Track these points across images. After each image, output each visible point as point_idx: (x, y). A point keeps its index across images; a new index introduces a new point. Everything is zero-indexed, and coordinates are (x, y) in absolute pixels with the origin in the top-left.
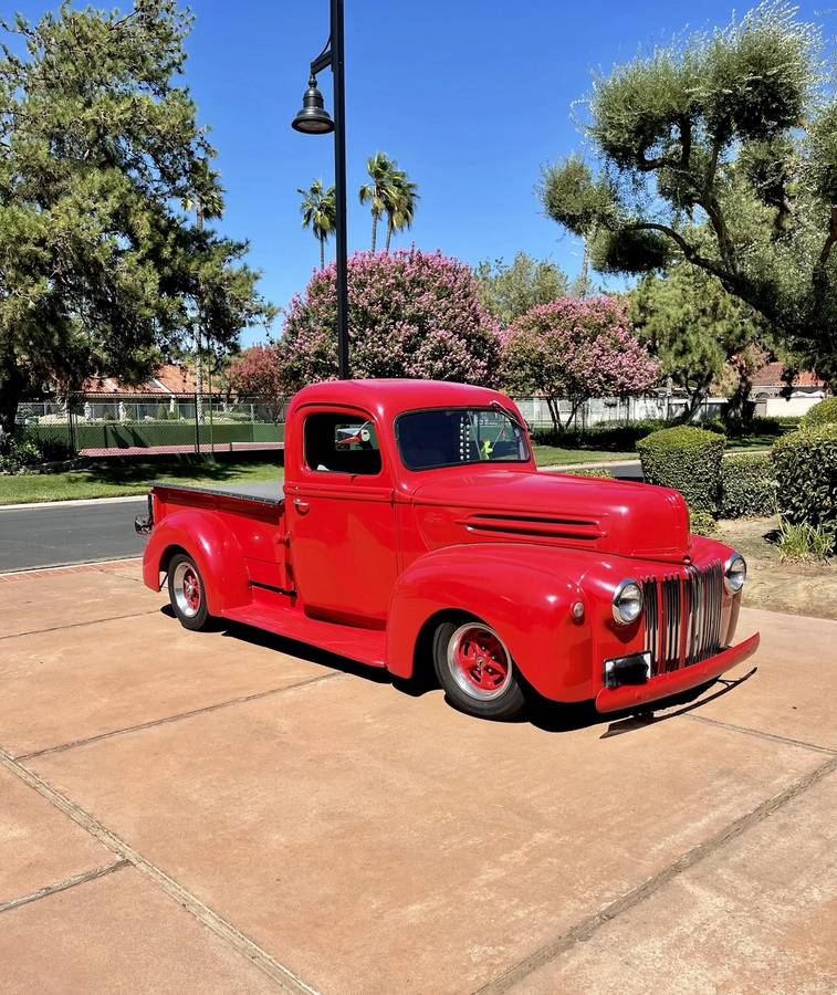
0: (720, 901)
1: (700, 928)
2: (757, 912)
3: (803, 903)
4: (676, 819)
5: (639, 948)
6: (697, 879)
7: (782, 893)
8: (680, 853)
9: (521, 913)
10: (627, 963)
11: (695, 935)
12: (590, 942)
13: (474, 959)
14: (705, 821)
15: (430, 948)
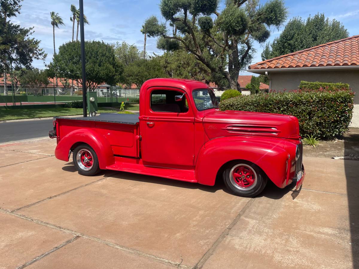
0: (254, 221)
1: (253, 227)
2: (264, 222)
3: (273, 219)
4: (233, 204)
5: (241, 235)
6: (246, 217)
7: (267, 217)
8: (239, 211)
9: (207, 231)
10: (241, 238)
11: (253, 229)
12: (229, 235)
13: (202, 244)
14: (240, 203)
15: (189, 243)
